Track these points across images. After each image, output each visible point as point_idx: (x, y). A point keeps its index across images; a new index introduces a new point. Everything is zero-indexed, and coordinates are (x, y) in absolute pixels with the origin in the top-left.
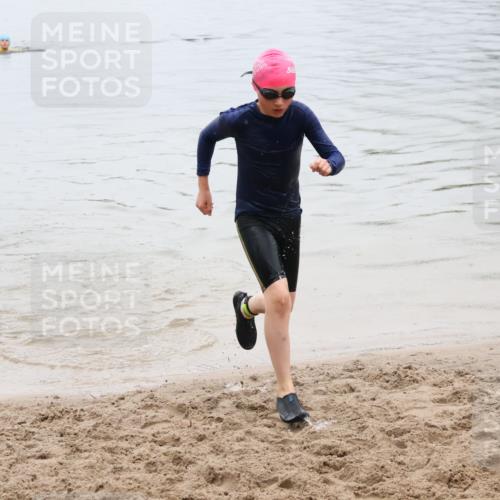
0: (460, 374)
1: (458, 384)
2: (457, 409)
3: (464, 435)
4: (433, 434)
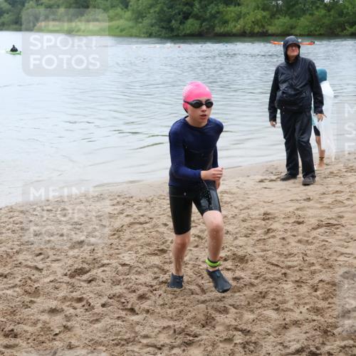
0: (119, 196)
1: (118, 199)
2: (119, 208)
3: (122, 216)
4: (111, 216)
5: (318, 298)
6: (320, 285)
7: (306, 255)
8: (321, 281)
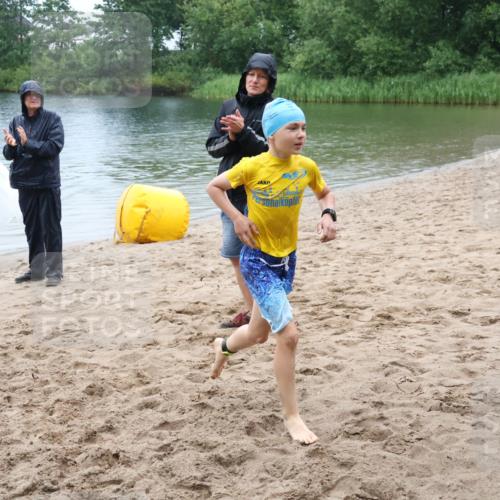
5: (54, 422)
6: (57, 406)
7: (37, 372)
8: (58, 400)
